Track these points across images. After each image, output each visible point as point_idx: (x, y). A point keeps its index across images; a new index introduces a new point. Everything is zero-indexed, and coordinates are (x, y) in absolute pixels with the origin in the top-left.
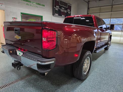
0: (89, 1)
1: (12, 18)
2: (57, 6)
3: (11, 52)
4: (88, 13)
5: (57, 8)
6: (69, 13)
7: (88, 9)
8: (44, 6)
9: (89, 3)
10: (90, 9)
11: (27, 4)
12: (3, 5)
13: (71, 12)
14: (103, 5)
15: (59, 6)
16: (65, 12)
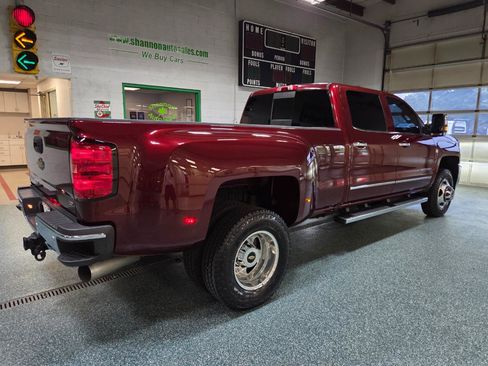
0: (389, 23)
1: (95, 102)
2: (253, 53)
3: (30, 206)
4: (387, 67)
5: (256, 59)
6: (306, 72)
7: (387, 51)
8: (205, 54)
9: (389, 31)
10: (393, 51)
11: (145, 55)
12: (66, 64)
13: (316, 70)
14: (448, 35)
15: (264, 50)
16: (290, 69)
